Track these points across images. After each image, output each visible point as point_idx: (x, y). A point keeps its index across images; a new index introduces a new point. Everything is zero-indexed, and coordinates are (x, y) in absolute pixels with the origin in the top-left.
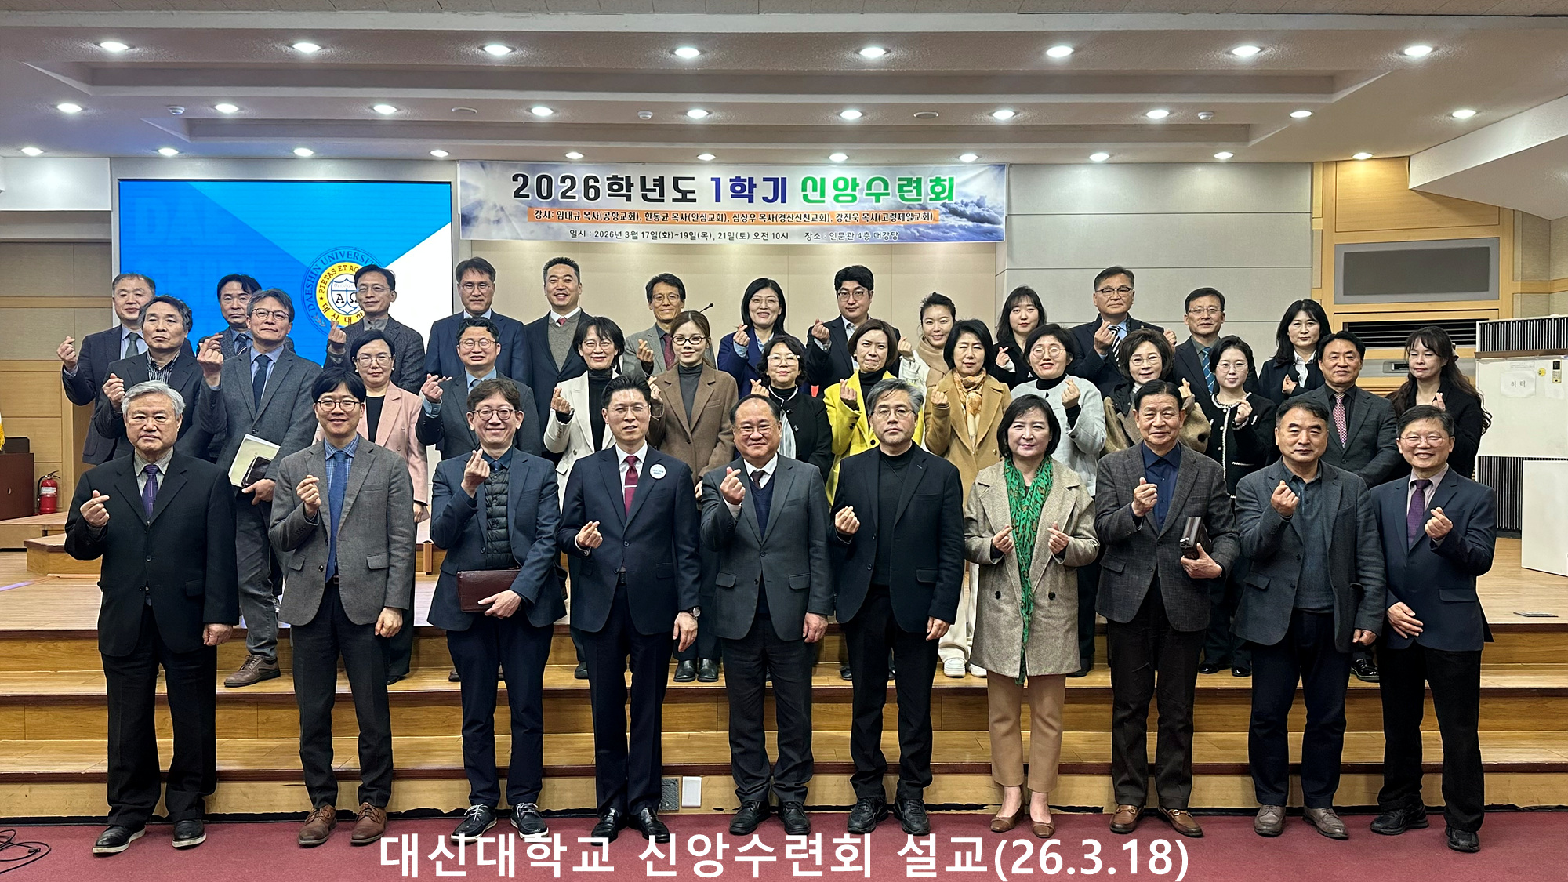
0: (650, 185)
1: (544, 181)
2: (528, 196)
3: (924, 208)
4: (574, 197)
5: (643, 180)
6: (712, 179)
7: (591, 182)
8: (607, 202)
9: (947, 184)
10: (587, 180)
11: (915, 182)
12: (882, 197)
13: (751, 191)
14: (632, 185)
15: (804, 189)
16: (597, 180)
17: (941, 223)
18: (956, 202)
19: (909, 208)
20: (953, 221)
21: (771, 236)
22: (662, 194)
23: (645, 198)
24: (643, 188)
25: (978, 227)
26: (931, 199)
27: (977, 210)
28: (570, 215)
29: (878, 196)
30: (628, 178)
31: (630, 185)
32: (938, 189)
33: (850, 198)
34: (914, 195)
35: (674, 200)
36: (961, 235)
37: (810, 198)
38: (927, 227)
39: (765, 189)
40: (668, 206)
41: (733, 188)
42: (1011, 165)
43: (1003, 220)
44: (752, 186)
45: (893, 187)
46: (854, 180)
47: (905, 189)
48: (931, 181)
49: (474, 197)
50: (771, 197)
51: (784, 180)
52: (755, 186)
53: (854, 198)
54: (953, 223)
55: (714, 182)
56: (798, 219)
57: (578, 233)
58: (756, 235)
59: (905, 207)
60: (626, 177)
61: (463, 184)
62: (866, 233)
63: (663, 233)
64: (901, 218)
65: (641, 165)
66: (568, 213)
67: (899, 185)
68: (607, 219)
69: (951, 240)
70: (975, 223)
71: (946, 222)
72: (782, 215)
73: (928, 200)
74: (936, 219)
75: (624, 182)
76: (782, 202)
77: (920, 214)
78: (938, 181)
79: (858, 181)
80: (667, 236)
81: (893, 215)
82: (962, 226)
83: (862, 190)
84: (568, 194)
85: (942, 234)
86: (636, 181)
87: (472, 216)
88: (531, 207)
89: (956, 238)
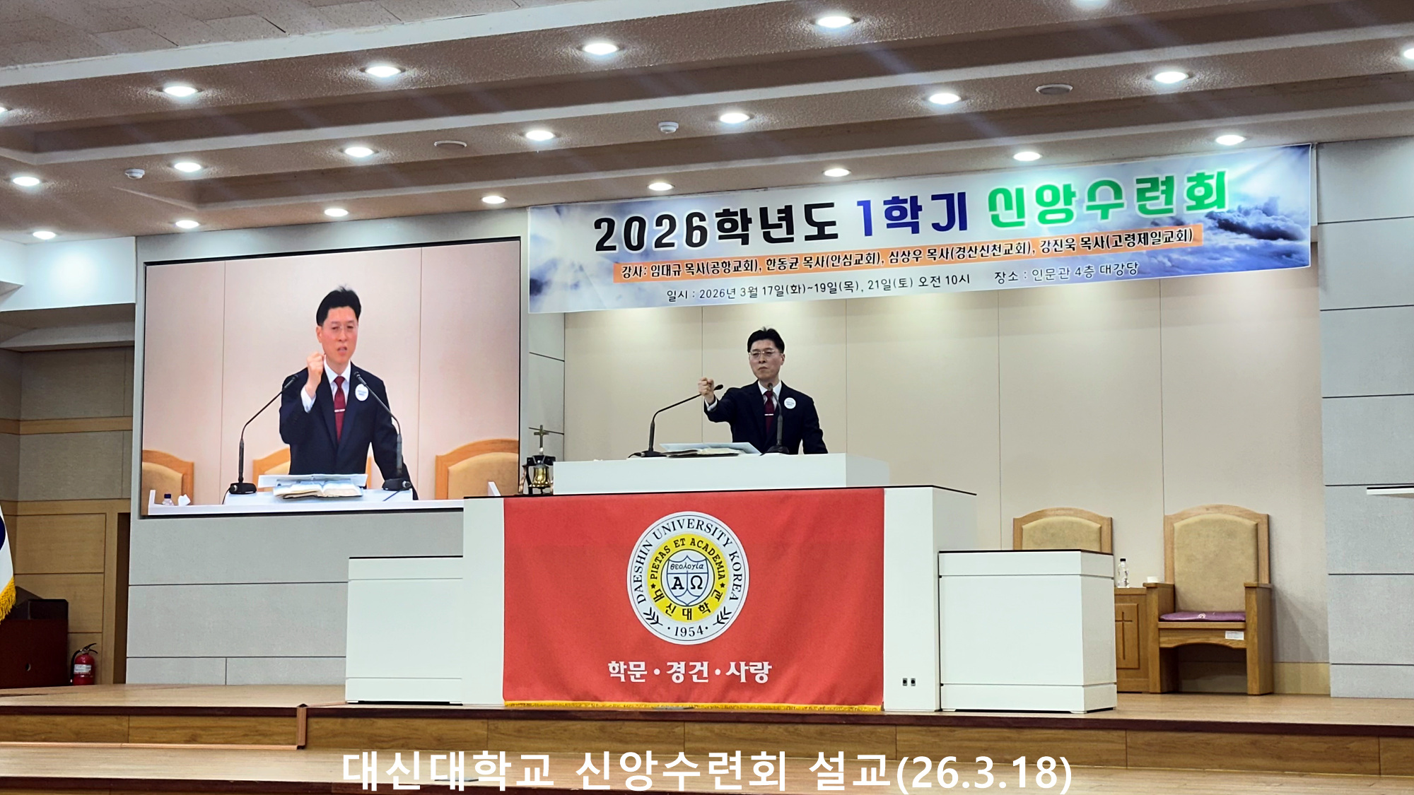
0: (773, 218)
1: (636, 225)
2: (613, 248)
3: (1179, 223)
4: (672, 245)
5: (764, 212)
6: (860, 203)
7: (696, 221)
8: (718, 248)
9: (1213, 182)
10: (689, 219)
11: (1163, 183)
12: (1111, 211)
13: (915, 216)
14: (750, 221)
15: (993, 206)
16: (702, 218)
17: (1204, 243)
18: (1228, 209)
19: (1155, 224)
20: (1226, 239)
21: (944, 280)
22: (790, 230)
23: (768, 237)
24: (765, 223)
25: (1267, 246)
26: (1189, 208)
27: (1266, 220)
28: (669, 270)
29: (1105, 209)
30: (744, 212)
31: (746, 221)
32: (1200, 191)
33: (1062, 216)
34: (1161, 203)
35: (808, 238)
36: (1239, 262)
37: (1002, 219)
38: (1184, 251)
39: (934, 212)
40: (800, 246)
41: (888, 214)
42: (1319, 145)
43: (1307, 233)
44: (916, 208)
45: (1130, 192)
46: (1067, 187)
47: (1148, 195)
48: (1190, 179)
49: (546, 255)
50: (944, 223)
51: (962, 196)
52: (920, 208)
53: (1069, 214)
54: (1225, 244)
55: (862, 207)
56: (984, 253)
57: (678, 294)
58: (923, 280)
59: (1149, 223)
60: (741, 210)
61: (535, 238)
62: (1089, 267)
63: (792, 287)
64: (1143, 240)
65: (761, 192)
66: (665, 268)
67: (1138, 190)
68: (716, 272)
69: (1224, 269)
70: (1262, 241)
71: (1214, 243)
72: (960, 248)
73: (1185, 209)
74: (1197, 238)
75: (738, 218)
76: (961, 229)
77: (1172, 232)
78: (1200, 179)
79: (1073, 190)
80: (797, 291)
81: (1129, 236)
82: (1240, 245)
83: (1081, 202)
84: (664, 241)
85: (1208, 261)
86: (754, 215)
87: (543, 281)
88: (617, 263)
89: (1231, 266)
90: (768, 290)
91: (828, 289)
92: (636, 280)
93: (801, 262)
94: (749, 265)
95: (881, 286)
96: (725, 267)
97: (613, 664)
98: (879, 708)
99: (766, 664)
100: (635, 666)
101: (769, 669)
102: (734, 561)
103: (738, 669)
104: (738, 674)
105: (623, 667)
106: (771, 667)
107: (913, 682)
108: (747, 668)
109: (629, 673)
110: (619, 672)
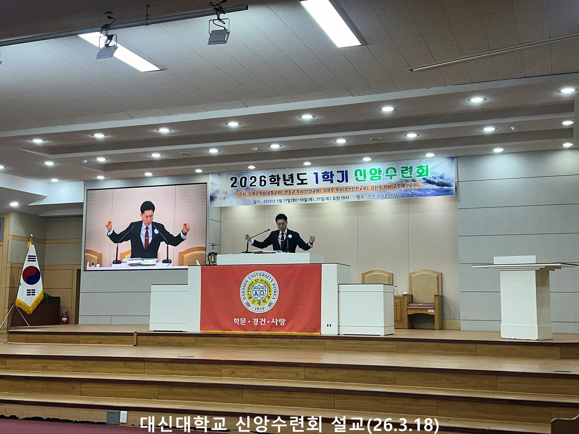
0: (287, 178)
1: (244, 179)
2: (237, 186)
3: (414, 181)
4: (255, 186)
5: (284, 176)
6: (314, 173)
7: (263, 178)
8: (269, 187)
9: (425, 168)
10: (261, 177)
11: (409, 168)
12: (393, 177)
13: (332, 177)
14: (280, 178)
15: (356, 175)
16: (265, 177)
17: (422, 187)
18: (429, 177)
19: (407, 181)
20: (429, 186)
21: (340, 198)
22: (292, 182)
23: (285, 184)
24: (284, 179)
25: (441, 188)
26: (417, 176)
27: (441, 180)
28: (254, 193)
29: (391, 176)
30: (278, 176)
31: (279, 179)
32: (420, 171)
33: (378, 178)
34: (409, 175)
35: (298, 184)
36: (433, 193)
37: (359, 179)
38: (416, 190)
39: (338, 177)
40: (295, 187)
41: (323, 177)
42: (458, 157)
43: (454, 184)
44: (332, 175)
45: (399, 171)
46: (379, 169)
47: (404, 172)
48: (417, 167)
49: (216, 188)
50: (341, 180)
51: (346, 171)
52: (333, 175)
53: (380, 178)
54: (428, 188)
55: (315, 175)
56: (353, 189)
57: (257, 201)
58: (334, 198)
59: (405, 181)
60: (277, 175)
61: (212, 183)
62: (386, 194)
63: (293, 199)
64: (403, 186)
65: (283, 169)
66: (253, 193)
67: (401, 170)
68: (269, 194)
69: (428, 195)
70: (440, 187)
71: (425, 187)
72: (346, 188)
73: (416, 176)
74: (420, 185)
75: (276, 178)
76: (346, 182)
77: (412, 184)
78: (421, 167)
79: (381, 170)
80: (294, 201)
81: (399, 185)
82: (433, 188)
83: (383, 174)
84: (253, 184)
85: (423, 193)
86: (281, 177)
87: (214, 197)
88: (238, 191)
89: (430, 194)
90: (285, 200)
91: (304, 200)
92: (244, 197)
93: (296, 191)
94: (280, 192)
95: (321, 200)
96: (272, 193)
97: (235, 319)
98: (319, 334)
99: (284, 319)
100: (242, 320)
101: (285, 321)
102: (274, 287)
103: (275, 321)
104: (275, 322)
105: (238, 320)
106: (285, 320)
107: (330, 325)
108: (278, 320)
109: (240, 322)
110: (237, 322)
